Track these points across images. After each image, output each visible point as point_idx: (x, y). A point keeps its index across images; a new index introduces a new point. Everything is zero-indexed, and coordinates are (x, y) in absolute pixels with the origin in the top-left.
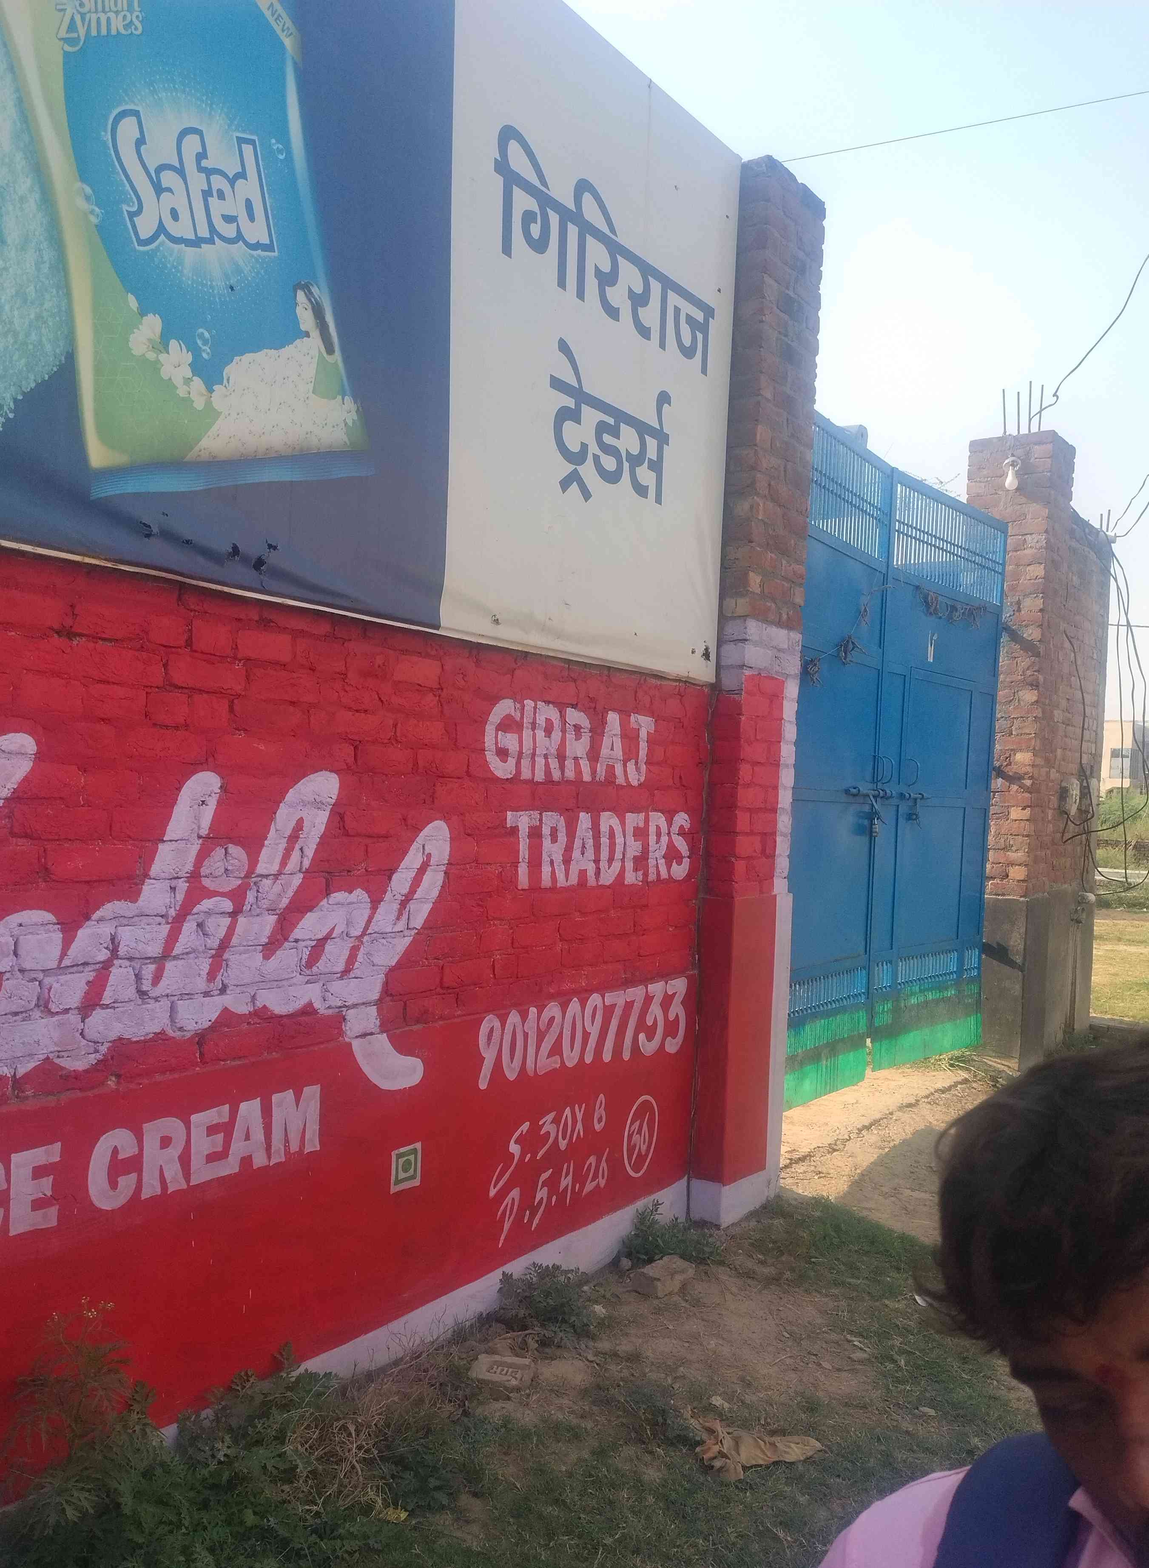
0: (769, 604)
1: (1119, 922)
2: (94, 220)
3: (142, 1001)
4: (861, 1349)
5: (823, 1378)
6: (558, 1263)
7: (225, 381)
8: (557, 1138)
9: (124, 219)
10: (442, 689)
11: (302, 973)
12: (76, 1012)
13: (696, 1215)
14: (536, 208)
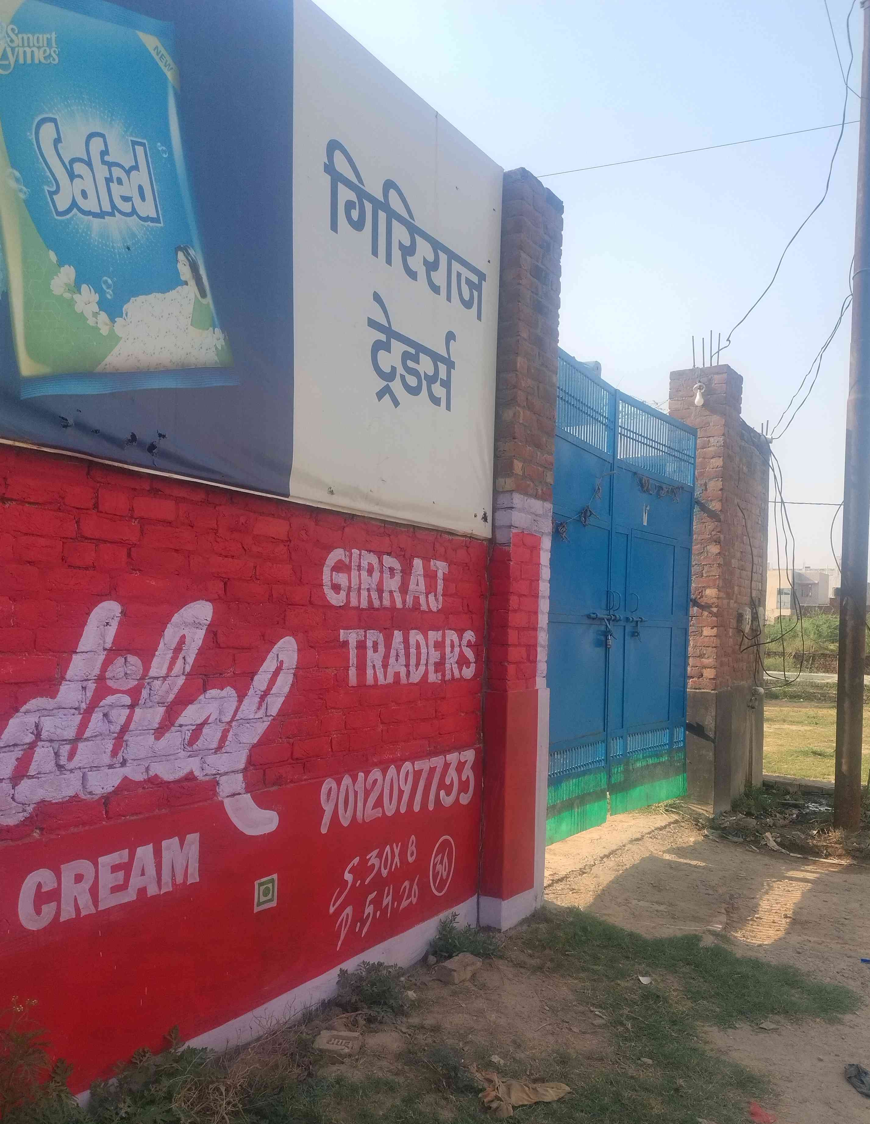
0: (528, 483)
1: (784, 709)
2: (22, 196)
3: (60, 773)
4: (600, 1017)
5: (572, 1039)
6: (382, 961)
7: (124, 315)
8: (380, 868)
9: (45, 196)
10: (290, 541)
11: (185, 750)
12: (8, 781)
13: (483, 923)
14: (355, 200)
